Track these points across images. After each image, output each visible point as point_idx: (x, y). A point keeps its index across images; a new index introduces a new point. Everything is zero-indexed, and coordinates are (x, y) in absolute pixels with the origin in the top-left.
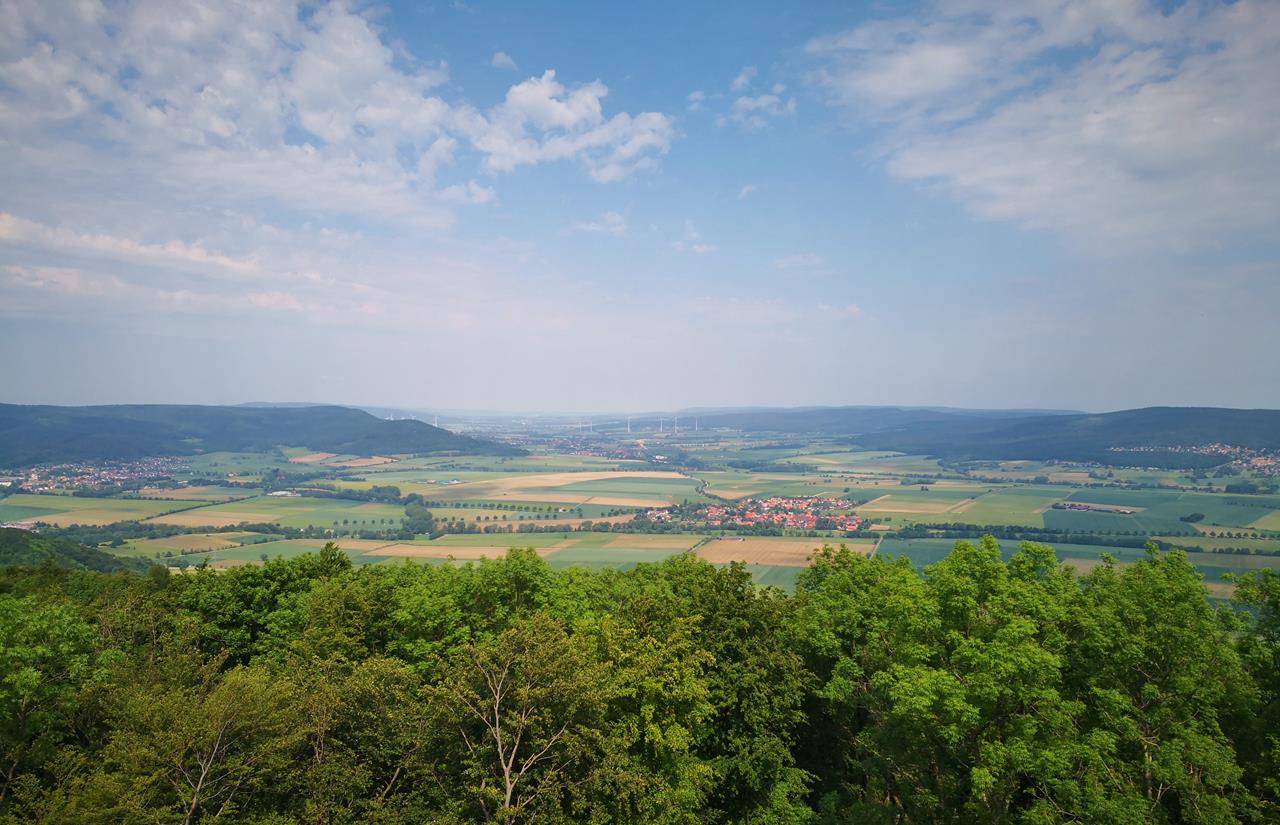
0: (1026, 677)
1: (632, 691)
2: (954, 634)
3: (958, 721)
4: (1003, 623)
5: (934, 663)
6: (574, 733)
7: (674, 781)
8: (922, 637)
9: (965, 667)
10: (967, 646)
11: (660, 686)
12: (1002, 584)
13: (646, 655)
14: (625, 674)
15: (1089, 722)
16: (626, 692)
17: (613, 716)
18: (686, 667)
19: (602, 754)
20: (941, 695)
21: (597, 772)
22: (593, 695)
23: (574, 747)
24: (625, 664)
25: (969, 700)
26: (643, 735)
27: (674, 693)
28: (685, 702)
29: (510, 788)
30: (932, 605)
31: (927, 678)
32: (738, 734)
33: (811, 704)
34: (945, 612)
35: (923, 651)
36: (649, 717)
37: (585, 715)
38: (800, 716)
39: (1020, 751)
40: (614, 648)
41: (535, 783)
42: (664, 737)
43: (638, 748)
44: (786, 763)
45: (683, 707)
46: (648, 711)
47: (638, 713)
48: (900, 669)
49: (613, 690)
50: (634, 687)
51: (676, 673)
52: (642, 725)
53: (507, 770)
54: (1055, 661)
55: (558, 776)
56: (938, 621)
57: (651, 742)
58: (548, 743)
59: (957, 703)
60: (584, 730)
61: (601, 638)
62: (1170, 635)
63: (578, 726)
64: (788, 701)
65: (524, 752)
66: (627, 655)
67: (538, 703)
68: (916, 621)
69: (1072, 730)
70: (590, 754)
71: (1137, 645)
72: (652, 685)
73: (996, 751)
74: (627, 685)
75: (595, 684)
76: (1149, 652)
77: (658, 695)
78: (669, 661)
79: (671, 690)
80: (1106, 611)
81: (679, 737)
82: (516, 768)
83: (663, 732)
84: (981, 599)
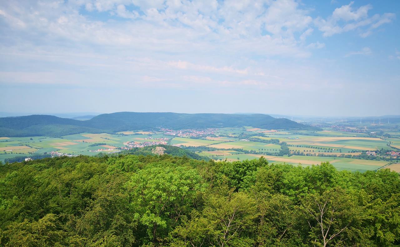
1: (372, 218)
6: (350, 229)
11: (384, 218)
13: (378, 205)
14: (370, 211)
16: (369, 218)
17: (364, 225)
18: (395, 212)
19: (359, 237)
21: (358, 244)
22: (358, 217)
23: (350, 234)
26: (376, 234)
27: (389, 221)
28: (394, 224)
29: (325, 244)
36: (379, 228)
37: (354, 224)
40: (365, 201)
41: (335, 244)
42: (384, 235)
43: (372, 238)
46: (379, 226)
47: (374, 226)
49: (365, 216)
50: (373, 216)
51: (390, 214)
52: (376, 229)
53: (324, 238)
55: (343, 243)
57: (379, 237)
58: (340, 231)
60: (354, 229)
61: (360, 198)
63: (351, 227)
65: (331, 233)
66: (370, 205)
67: (337, 217)
70: (355, 237)
72: (380, 216)
74: (370, 215)
75: (359, 213)
77: (383, 220)
78: (387, 209)
79: (388, 220)
81: (390, 237)
82: (328, 237)
83: (384, 234)
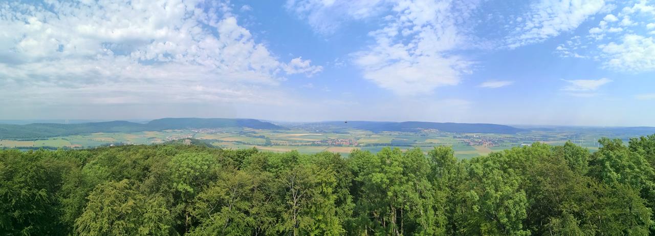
0: (397, 173)
1: (320, 181)
2: (383, 166)
3: (385, 183)
4: (392, 163)
5: (380, 172)
7: (329, 199)
8: (377, 167)
9: (386, 173)
10: (386, 168)
11: (326, 179)
12: (391, 156)
13: (322, 173)
14: (319, 177)
15: (408, 181)
16: (319, 181)
17: (316, 186)
18: (331, 175)
19: (314, 194)
20: (382, 178)
21: (313, 198)
22: (312, 182)
23: (309, 193)
24: (319, 175)
25: (388, 179)
26: (322, 190)
29: (295, 202)
30: (379, 161)
31: (379, 175)
32: (339, 188)
33: (353, 182)
34: (382, 162)
35: (378, 170)
37: (311, 186)
38: (351, 184)
39: (396, 188)
40: (316, 172)
41: (301, 201)
42: (327, 190)
43: (321, 193)
44: (348, 194)
45: (331, 183)
46: (324, 185)
47: (321, 185)
48: (374, 174)
49: (317, 181)
51: (329, 177)
52: (322, 188)
53: (295, 198)
54: (402, 169)
55: (305, 199)
56: (380, 164)
57: (324, 191)
58: (303, 192)
59: (385, 180)
60: (311, 189)
61: (313, 170)
62: (420, 163)
63: (309, 189)
64: (349, 181)
65: (298, 194)
66: (319, 173)
67: (301, 184)
68: (376, 164)
69: (405, 182)
70: (312, 194)
71: (415, 165)
72: (324, 179)
73: (392, 188)
74: (319, 179)
75: (313, 180)
76: (417, 166)
77: (326, 181)
78: (327, 174)
79: (328, 180)
80: (410, 159)
81: (330, 190)
82: (297, 198)
84: (388, 158)
